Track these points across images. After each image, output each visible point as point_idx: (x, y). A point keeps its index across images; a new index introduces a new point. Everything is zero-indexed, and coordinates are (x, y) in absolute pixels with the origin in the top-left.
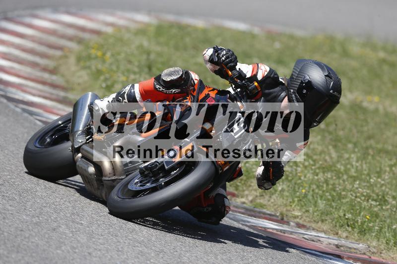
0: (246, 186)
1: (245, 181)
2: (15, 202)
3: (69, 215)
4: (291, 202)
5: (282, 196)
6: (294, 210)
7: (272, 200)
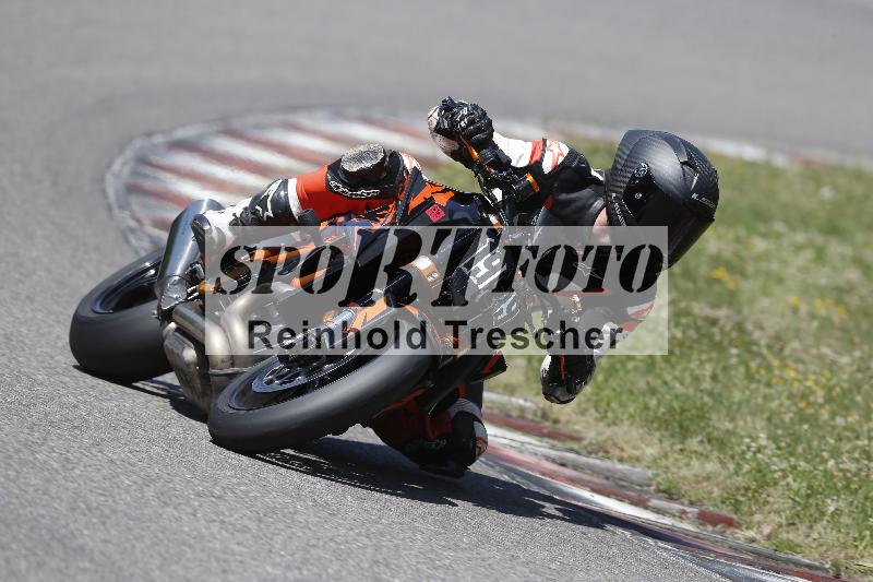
0: (757, 502)
1: (756, 491)
2: (248, 535)
3: (366, 565)
4: (855, 539)
5: (836, 526)
6: (862, 557)
7: (815, 535)
